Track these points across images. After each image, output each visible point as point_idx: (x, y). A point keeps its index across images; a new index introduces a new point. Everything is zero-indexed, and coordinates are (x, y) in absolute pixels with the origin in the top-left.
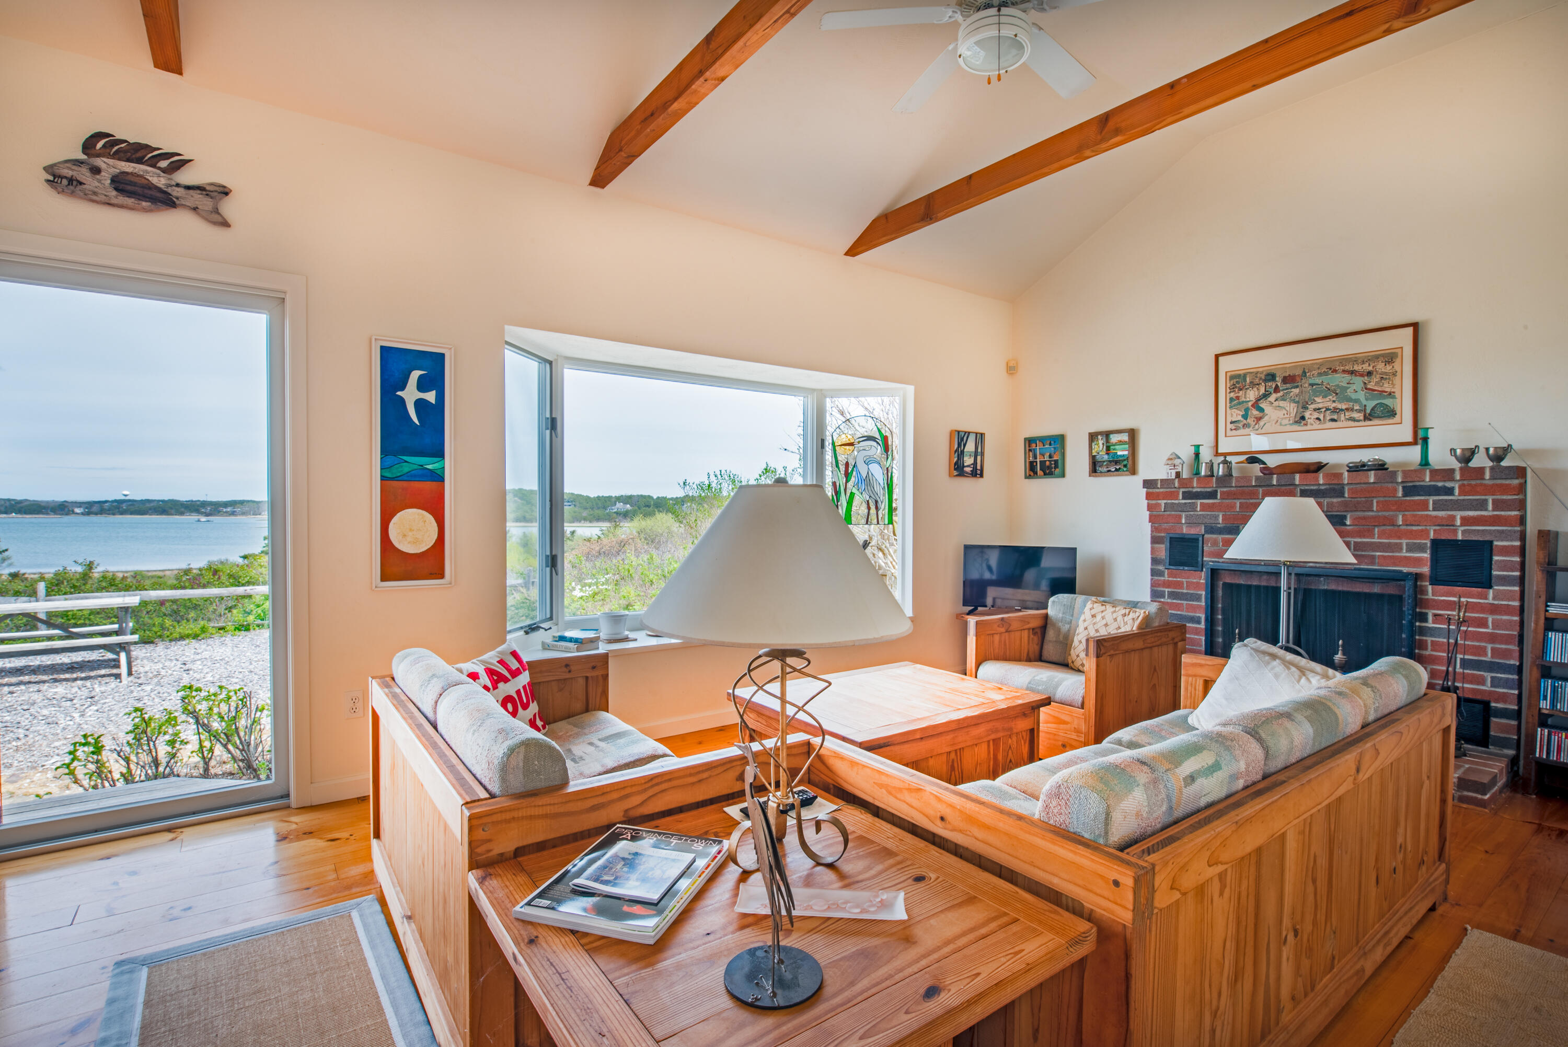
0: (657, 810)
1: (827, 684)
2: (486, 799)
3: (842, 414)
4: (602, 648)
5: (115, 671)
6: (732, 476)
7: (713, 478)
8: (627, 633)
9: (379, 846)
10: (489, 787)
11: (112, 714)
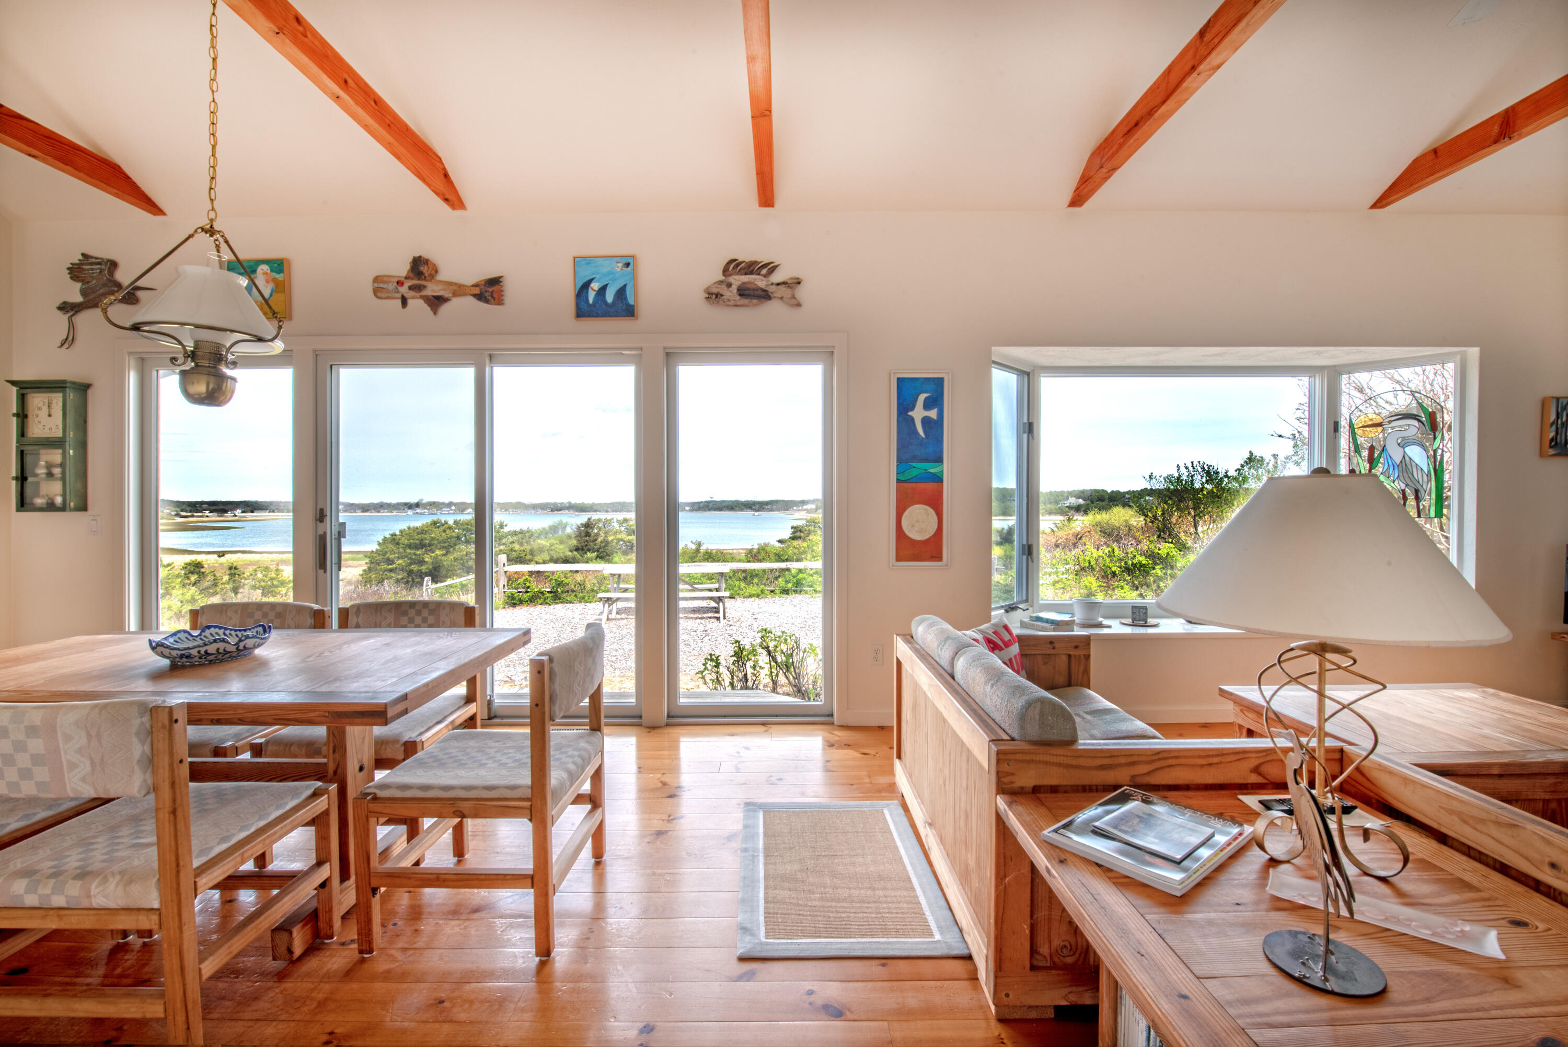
0: (1164, 782)
1: (1381, 687)
2: (1007, 740)
3: (1361, 390)
4: (1078, 632)
5: (716, 615)
6: (1206, 468)
7: (1183, 470)
8: (1100, 619)
9: (901, 765)
10: (1009, 732)
11: (717, 643)
